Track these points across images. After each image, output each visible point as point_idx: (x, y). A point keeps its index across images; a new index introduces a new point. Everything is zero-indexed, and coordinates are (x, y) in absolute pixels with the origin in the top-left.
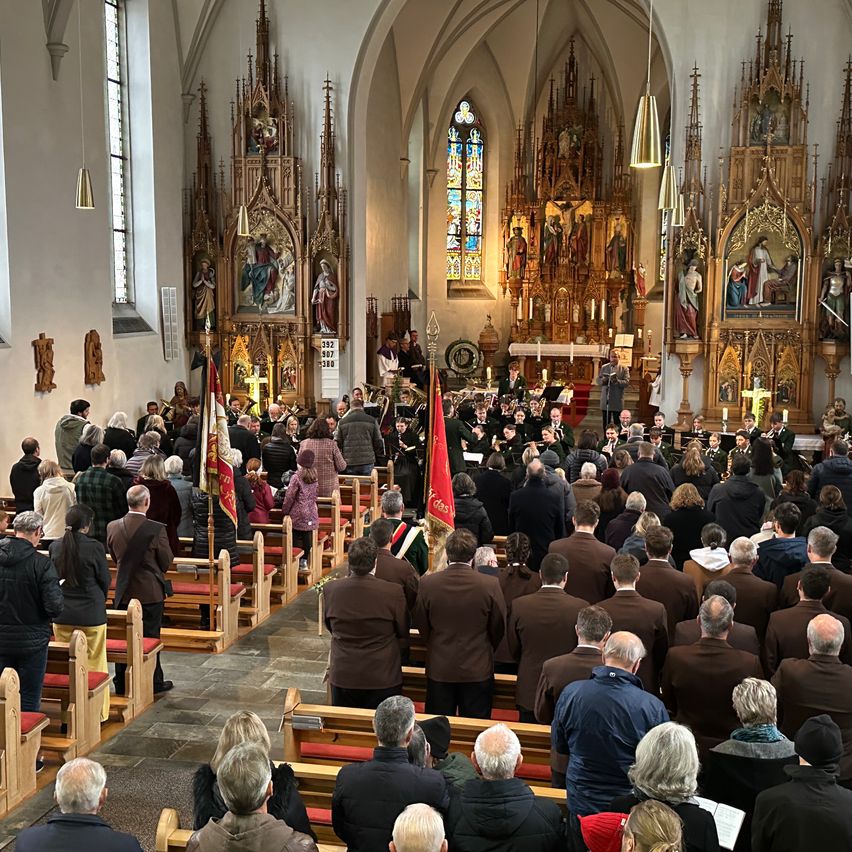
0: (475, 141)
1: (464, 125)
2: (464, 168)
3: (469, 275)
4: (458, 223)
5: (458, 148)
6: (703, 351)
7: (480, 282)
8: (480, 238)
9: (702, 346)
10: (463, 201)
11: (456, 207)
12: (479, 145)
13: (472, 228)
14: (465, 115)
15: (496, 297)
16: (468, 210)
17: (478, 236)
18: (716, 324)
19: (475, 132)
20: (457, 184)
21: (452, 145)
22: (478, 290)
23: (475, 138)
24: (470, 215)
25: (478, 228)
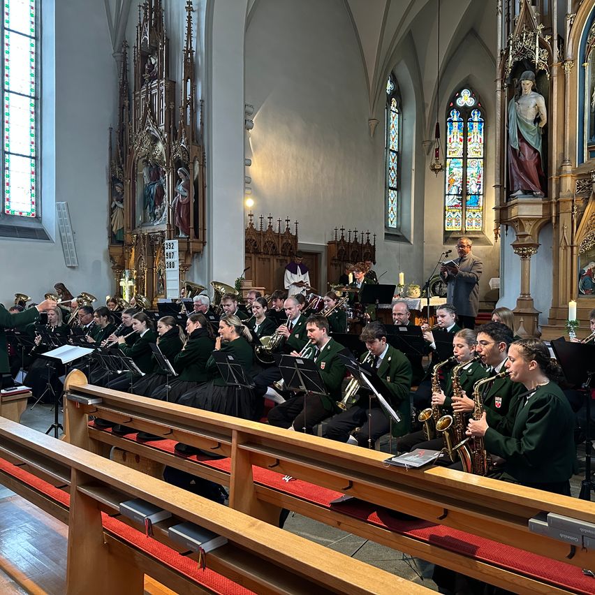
0: (476, 119)
1: (465, 107)
2: (465, 140)
3: (470, 227)
4: (459, 185)
5: (459, 126)
6: (551, 213)
7: (482, 232)
8: (481, 197)
9: (547, 207)
10: (465, 167)
11: (458, 172)
12: (480, 122)
13: (473, 188)
14: (466, 99)
15: (493, 243)
16: (468, 174)
17: (479, 195)
18: (569, 169)
19: (476, 112)
20: (459, 153)
21: (454, 123)
22: (477, 238)
23: (476, 117)
24: (471, 179)
25: (479, 188)
